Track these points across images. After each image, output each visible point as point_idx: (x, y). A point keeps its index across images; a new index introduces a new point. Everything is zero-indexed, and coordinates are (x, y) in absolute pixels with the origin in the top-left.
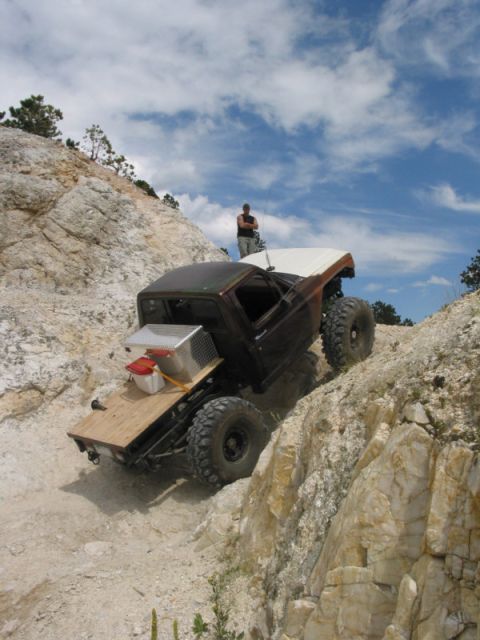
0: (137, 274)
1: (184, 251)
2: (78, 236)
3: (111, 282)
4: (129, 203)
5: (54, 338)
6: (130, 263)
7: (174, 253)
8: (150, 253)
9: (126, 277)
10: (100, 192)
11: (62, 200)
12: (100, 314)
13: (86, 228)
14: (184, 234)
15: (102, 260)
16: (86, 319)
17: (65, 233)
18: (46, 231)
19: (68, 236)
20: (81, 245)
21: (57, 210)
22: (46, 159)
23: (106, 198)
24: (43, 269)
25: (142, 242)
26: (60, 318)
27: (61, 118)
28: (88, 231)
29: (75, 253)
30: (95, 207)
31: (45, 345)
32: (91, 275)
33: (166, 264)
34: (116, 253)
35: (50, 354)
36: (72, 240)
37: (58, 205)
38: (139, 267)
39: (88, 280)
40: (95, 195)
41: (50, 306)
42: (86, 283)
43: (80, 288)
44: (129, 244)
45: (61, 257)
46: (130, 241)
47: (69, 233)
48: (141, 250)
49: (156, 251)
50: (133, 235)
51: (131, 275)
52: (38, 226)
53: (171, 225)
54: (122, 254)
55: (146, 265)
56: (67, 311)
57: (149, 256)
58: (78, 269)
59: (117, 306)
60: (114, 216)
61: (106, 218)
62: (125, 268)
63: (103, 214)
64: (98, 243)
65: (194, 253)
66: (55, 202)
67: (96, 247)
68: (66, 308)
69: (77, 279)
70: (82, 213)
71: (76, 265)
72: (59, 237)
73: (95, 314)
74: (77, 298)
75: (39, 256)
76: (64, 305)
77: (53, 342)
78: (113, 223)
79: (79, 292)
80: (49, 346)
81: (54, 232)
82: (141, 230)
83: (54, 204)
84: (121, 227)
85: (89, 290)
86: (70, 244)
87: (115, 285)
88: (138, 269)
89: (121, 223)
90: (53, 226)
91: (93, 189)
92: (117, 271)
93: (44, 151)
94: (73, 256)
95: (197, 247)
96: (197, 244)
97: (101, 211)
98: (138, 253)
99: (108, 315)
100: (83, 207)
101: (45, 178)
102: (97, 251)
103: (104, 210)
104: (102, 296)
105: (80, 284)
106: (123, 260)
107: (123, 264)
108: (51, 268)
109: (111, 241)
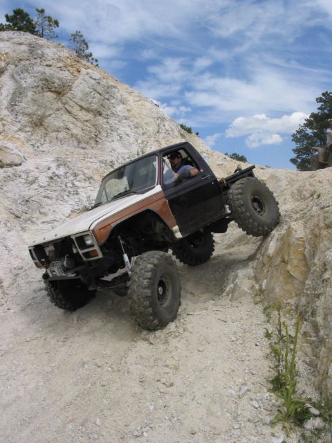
0: (128, 135)
1: (152, 120)
2: (88, 110)
3: (113, 141)
4: (115, 87)
5: (91, 178)
6: (122, 128)
7: (146, 121)
8: (132, 121)
9: (121, 137)
10: (95, 80)
11: (74, 85)
12: (112, 162)
13: (92, 105)
14: (151, 109)
15: (105, 126)
16: (103, 165)
17: (79, 108)
18: (67, 106)
19: (81, 110)
20: (89, 116)
21: (72, 92)
22: (57, 56)
23: (99, 83)
24: (70, 132)
25: (126, 114)
26: (89, 164)
27: (58, 26)
28: (94, 107)
29: (87, 121)
30: (95, 90)
31: (87, 182)
32: (99, 136)
33: (143, 129)
34: (112, 121)
35: (92, 188)
36: (84, 112)
37: (73, 89)
38: (128, 130)
39: (98, 139)
40: (93, 82)
41: (81, 157)
42: (97, 141)
43: (93, 145)
44: (119, 116)
45: (79, 124)
46: (119, 113)
47: (82, 108)
48: (126, 119)
49: (136, 121)
50: (120, 108)
51: (124, 136)
52: (61, 102)
53: (140, 103)
54: (116, 122)
55: (131, 129)
56: (91, 160)
57: (131, 124)
58: (90, 132)
59: (120, 156)
60: (107, 96)
61: (102, 98)
62: (119, 132)
63: (100, 95)
64: (100, 115)
65: (158, 122)
66: (71, 86)
67: (99, 118)
68: (91, 158)
69: (90, 139)
70: (87, 94)
71: (89, 129)
72: (76, 110)
73: (108, 162)
74: (94, 151)
75: (67, 124)
76: (89, 156)
77: (91, 180)
78: (107, 101)
79: (93, 148)
80: (90, 183)
81: (72, 107)
82: (125, 106)
83: (70, 88)
84: (113, 103)
85: (99, 146)
86: (83, 115)
87: (116, 143)
88: (128, 132)
89: (112, 101)
90: (71, 103)
91: (91, 77)
92: (115, 133)
93: (55, 50)
94: (86, 123)
95: (160, 118)
96: (159, 116)
97: (98, 92)
98: (125, 121)
99: (116, 162)
100: (88, 90)
101: (61, 70)
102: (101, 120)
103: (101, 92)
104: (108, 150)
105: (92, 142)
106: (117, 126)
107: (118, 129)
108: (75, 131)
109: (109, 113)
